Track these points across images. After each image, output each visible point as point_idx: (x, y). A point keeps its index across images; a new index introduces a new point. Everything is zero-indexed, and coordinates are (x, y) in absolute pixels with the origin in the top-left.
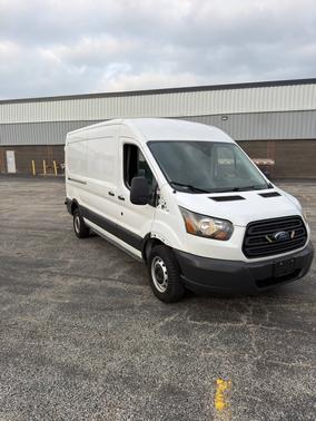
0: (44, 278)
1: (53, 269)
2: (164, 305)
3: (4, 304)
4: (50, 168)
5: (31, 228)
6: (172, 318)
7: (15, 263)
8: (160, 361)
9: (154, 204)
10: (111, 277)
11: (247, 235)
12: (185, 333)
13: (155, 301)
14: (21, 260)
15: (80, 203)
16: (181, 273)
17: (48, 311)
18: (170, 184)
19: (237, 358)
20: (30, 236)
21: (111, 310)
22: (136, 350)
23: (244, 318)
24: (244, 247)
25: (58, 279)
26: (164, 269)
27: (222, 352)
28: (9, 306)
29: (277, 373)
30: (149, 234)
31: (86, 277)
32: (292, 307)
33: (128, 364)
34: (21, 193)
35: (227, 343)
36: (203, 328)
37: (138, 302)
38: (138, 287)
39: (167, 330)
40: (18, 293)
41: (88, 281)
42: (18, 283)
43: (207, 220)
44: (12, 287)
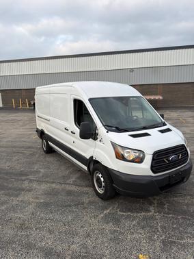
0: (26, 185)
1: (31, 177)
2: (103, 202)
3: (2, 204)
4: (24, 103)
5: (15, 147)
6: (108, 211)
7: (7, 174)
8: (103, 243)
9: (95, 139)
10: (68, 182)
11: (153, 159)
12: (117, 221)
13: (97, 199)
14: (11, 171)
15: (46, 132)
16: (113, 183)
17: (30, 208)
18: (104, 126)
19: (150, 238)
20: (14, 152)
21: (70, 206)
22: (88, 236)
23: (152, 208)
24: (152, 167)
25: (35, 185)
26: (102, 179)
27: (140, 235)
28: (5, 206)
29: (175, 249)
30: (92, 157)
31: (53, 183)
32: (180, 200)
33: (84, 246)
34: (7, 121)
35: (143, 228)
36: (128, 217)
37: (86, 200)
38: (85, 189)
39: (106, 219)
40: (10, 196)
41: (54, 185)
42: (10, 189)
43: (129, 150)
44: (7, 192)
